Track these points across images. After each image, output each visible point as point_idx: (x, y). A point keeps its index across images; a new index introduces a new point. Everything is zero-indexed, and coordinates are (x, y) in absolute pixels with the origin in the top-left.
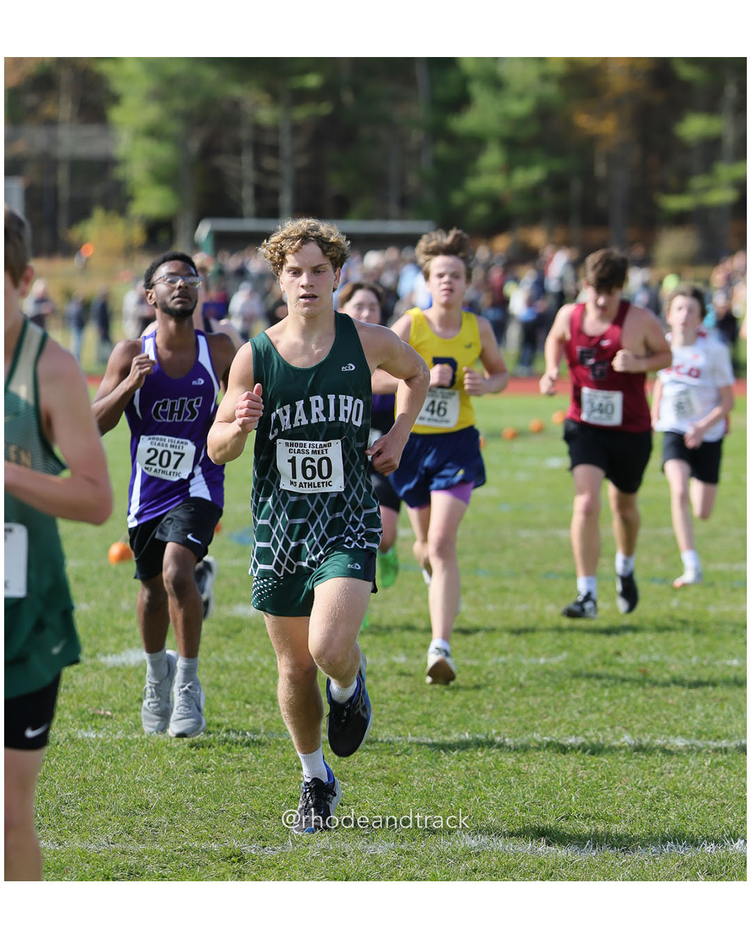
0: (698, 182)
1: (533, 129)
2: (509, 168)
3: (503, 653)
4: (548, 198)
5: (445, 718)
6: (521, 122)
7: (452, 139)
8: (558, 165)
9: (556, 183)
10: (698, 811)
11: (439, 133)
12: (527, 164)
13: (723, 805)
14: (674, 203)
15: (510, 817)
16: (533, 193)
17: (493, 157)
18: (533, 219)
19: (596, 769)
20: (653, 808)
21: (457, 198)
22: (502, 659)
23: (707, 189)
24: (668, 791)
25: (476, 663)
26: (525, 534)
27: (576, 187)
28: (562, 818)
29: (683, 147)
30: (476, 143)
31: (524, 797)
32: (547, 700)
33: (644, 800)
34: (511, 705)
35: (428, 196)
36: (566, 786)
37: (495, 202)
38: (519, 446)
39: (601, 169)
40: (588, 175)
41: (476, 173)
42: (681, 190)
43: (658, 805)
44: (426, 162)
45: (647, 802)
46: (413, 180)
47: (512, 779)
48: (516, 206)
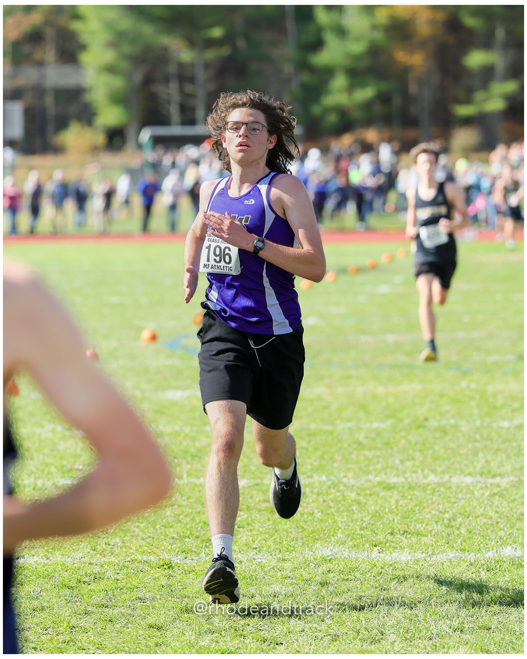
0: (479, 96)
1: (367, 62)
2: (351, 89)
3: (349, 420)
4: (378, 109)
5: (309, 467)
6: (358, 58)
7: (313, 70)
8: (384, 86)
9: (383, 98)
10: (480, 527)
11: (303, 65)
12: (363, 85)
13: (497, 523)
14: (463, 111)
15: (353, 533)
16: (367, 105)
17: (340, 82)
18: (368, 122)
19: (411, 499)
20: (450, 526)
21: (316, 110)
22: (348, 425)
23: (485, 100)
24: (460, 514)
25: (329, 428)
26: (363, 338)
27: (397, 101)
28: (388, 533)
29: (469, 73)
30: (328, 73)
31: (362, 520)
32: (378, 453)
33: (444, 520)
34: (353, 456)
35: (298, 109)
36: (391, 512)
37: (342, 112)
38: (360, 278)
39: (413, 88)
40: (404, 92)
41: (328, 92)
42: (468, 101)
43: (453, 523)
44: (295, 87)
45: (446, 521)
47: (354, 508)
48: (357, 114)
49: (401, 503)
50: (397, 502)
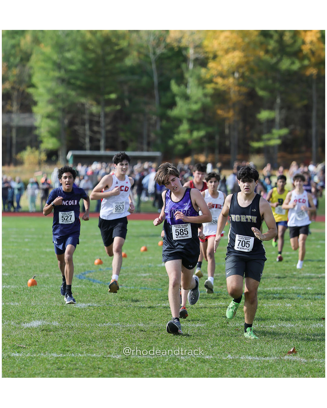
0: (265, 137)
1: (201, 115)
2: (191, 131)
4: (206, 142)
6: (196, 112)
7: (169, 119)
8: (210, 130)
9: (210, 137)
11: (163, 116)
12: (198, 129)
14: (256, 145)
16: (200, 140)
17: (185, 126)
18: (200, 151)
19: (216, 369)
21: (171, 142)
23: (269, 139)
27: (217, 138)
29: (260, 123)
35: (159, 141)
37: (185, 143)
39: (227, 131)
40: (222, 133)
41: (178, 133)
42: (259, 140)
44: (158, 128)
46: (153, 135)
48: (194, 146)
49: (210, 370)
50: (208, 370)
